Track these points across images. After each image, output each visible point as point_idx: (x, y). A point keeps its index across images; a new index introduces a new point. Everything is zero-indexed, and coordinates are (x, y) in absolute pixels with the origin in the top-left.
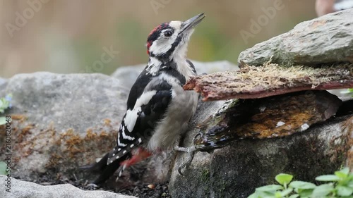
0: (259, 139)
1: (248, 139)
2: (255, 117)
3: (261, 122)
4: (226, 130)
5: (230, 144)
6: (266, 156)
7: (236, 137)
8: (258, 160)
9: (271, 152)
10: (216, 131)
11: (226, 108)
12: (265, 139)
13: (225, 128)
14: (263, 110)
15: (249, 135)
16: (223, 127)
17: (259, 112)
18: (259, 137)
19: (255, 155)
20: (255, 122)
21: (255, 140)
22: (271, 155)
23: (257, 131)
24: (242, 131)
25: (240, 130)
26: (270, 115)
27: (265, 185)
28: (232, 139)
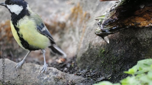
0: (139, 27)
1: (131, 27)
2: (137, 12)
3: (141, 16)
4: (116, 21)
5: (119, 31)
6: (145, 39)
7: (124, 26)
8: (139, 42)
9: (148, 37)
10: (109, 22)
11: (116, 6)
12: (144, 27)
13: (116, 20)
14: (142, 7)
15: (133, 24)
16: (114, 19)
17: (140, 8)
18: (140, 26)
19: (137, 39)
20: (137, 16)
21: (137, 28)
22: (148, 39)
23: (138, 22)
24: (128, 22)
25: (127, 21)
26: (148, 10)
27: (144, 59)
28: (121, 28)
